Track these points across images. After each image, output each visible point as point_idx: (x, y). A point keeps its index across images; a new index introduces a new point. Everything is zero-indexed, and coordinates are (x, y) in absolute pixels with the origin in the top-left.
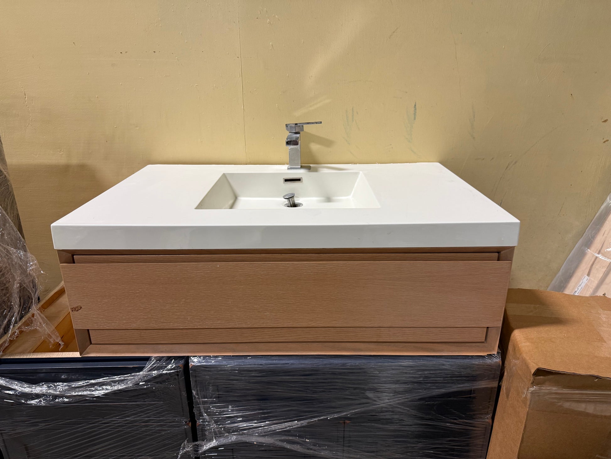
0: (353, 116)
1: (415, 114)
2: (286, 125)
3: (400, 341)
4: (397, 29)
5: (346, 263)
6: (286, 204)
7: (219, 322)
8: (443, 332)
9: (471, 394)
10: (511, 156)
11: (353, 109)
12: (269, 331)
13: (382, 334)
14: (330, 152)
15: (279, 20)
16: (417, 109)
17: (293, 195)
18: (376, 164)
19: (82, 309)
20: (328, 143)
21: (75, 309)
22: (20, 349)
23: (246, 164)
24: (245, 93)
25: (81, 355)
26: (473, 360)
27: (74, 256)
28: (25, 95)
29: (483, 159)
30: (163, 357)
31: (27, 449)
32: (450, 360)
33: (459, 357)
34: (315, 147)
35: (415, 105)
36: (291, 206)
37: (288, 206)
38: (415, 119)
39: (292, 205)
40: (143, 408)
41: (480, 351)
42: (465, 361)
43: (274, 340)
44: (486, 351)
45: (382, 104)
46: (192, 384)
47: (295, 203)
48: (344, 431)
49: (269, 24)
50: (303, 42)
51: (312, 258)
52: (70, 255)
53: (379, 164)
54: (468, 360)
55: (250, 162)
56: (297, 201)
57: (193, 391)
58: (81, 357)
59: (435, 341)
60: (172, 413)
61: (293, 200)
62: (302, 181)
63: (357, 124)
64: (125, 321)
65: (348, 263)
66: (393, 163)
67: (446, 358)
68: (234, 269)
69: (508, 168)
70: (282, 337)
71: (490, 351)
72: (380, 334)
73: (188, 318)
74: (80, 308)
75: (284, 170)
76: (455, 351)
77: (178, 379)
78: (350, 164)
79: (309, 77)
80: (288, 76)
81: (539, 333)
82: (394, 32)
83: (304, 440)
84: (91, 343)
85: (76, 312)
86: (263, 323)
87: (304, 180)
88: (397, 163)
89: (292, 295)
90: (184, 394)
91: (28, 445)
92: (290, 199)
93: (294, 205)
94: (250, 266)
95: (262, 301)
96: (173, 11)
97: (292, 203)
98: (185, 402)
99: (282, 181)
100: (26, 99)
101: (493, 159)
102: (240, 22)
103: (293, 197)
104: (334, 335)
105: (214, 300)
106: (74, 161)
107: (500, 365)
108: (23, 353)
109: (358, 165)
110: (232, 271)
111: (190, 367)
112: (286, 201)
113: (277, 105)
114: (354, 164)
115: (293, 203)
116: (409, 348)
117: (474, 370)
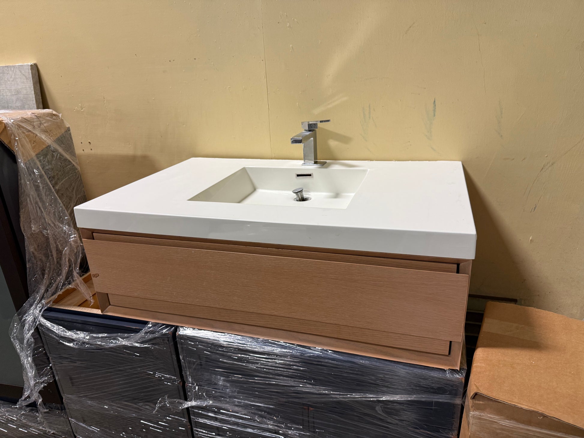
0: (370, 113)
1: (434, 111)
2: (302, 122)
3: (359, 341)
4: (414, 23)
5: (300, 260)
6: (295, 199)
7: (198, 300)
8: (403, 339)
9: (432, 407)
10: (547, 156)
11: (369, 106)
12: (241, 314)
13: (342, 331)
14: (348, 149)
15: (298, 23)
16: (436, 105)
17: (301, 190)
18: (393, 161)
19: (99, 276)
20: (345, 139)
21: (95, 276)
22: (69, 302)
23: (272, 159)
24: (269, 94)
25: (102, 313)
26: (431, 372)
27: (93, 234)
28: (104, 99)
29: (513, 159)
30: (158, 323)
31: (71, 379)
32: (407, 368)
33: (418, 366)
34: (333, 143)
35: (435, 102)
36: (300, 201)
37: (297, 200)
38: (434, 116)
39: (301, 199)
40: (145, 363)
41: (442, 364)
42: (423, 372)
43: (246, 322)
44: (449, 366)
45: (399, 101)
46: (180, 350)
47: (303, 197)
48: (308, 416)
49: (289, 27)
50: (321, 43)
51: (273, 252)
52: (91, 232)
53: (396, 162)
54: (426, 371)
55: (275, 157)
56: (305, 196)
57: (180, 356)
58: (102, 314)
59: (396, 347)
60: (167, 372)
61: (301, 194)
62: (313, 177)
63: (374, 121)
64: (129, 290)
65: (302, 260)
66: (412, 160)
67: (404, 365)
68: (205, 256)
69: (543, 170)
70: (252, 321)
71: (453, 366)
72: (340, 331)
73: (174, 294)
74: (98, 275)
75: (298, 165)
76: (415, 360)
77: (169, 344)
78: (367, 161)
79: (327, 76)
80: (307, 76)
81: (503, 356)
82: (410, 27)
83: (272, 417)
84: (110, 305)
85: (95, 278)
86: (233, 306)
87: (315, 175)
88: (416, 161)
89: (255, 284)
90: (174, 357)
91: (71, 376)
92: (299, 193)
93: (303, 199)
94: (218, 254)
95: (230, 286)
96: (209, 22)
97: (300, 197)
98: (175, 363)
99: (295, 176)
100: (105, 102)
101: (524, 159)
102: (263, 28)
103: (301, 191)
104: (298, 326)
105: (192, 281)
106: (139, 153)
107: (462, 382)
108: (70, 305)
109: (374, 162)
110: (204, 257)
111: (177, 335)
112: (295, 196)
113: (297, 103)
114: (371, 160)
115: (302, 197)
116: (368, 349)
117: (434, 382)
